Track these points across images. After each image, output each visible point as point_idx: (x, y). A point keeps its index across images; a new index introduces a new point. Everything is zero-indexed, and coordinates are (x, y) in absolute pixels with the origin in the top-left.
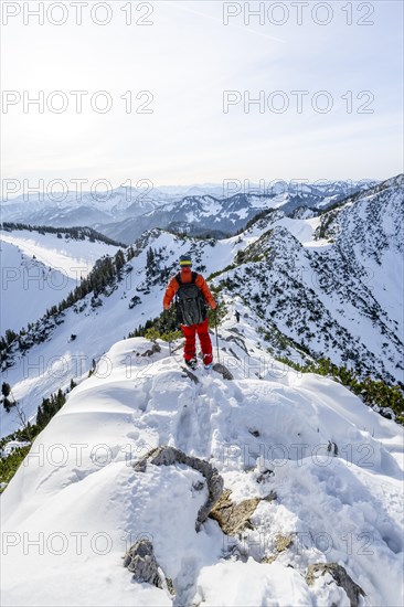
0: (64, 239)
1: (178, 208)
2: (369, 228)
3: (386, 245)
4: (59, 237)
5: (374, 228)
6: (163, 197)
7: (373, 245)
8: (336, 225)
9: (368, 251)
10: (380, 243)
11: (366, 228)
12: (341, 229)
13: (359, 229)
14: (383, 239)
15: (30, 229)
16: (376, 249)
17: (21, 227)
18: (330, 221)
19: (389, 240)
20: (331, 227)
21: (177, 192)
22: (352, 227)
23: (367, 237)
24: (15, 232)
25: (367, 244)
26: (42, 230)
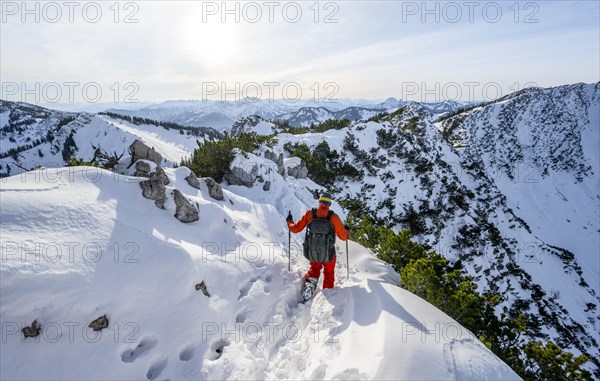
0: (186, 135)
1: (294, 117)
2: (501, 137)
3: (520, 157)
4: (182, 133)
5: (507, 137)
6: (283, 107)
7: (505, 156)
8: (462, 130)
9: (498, 163)
10: (513, 155)
11: (497, 136)
12: (468, 135)
13: (488, 136)
14: (517, 150)
15: (156, 124)
16: (507, 161)
17: (148, 122)
18: (455, 126)
19: (524, 152)
20: (456, 132)
21: (296, 104)
22: (480, 134)
23: (498, 147)
24: (142, 126)
25: (498, 155)
26: (167, 126)
